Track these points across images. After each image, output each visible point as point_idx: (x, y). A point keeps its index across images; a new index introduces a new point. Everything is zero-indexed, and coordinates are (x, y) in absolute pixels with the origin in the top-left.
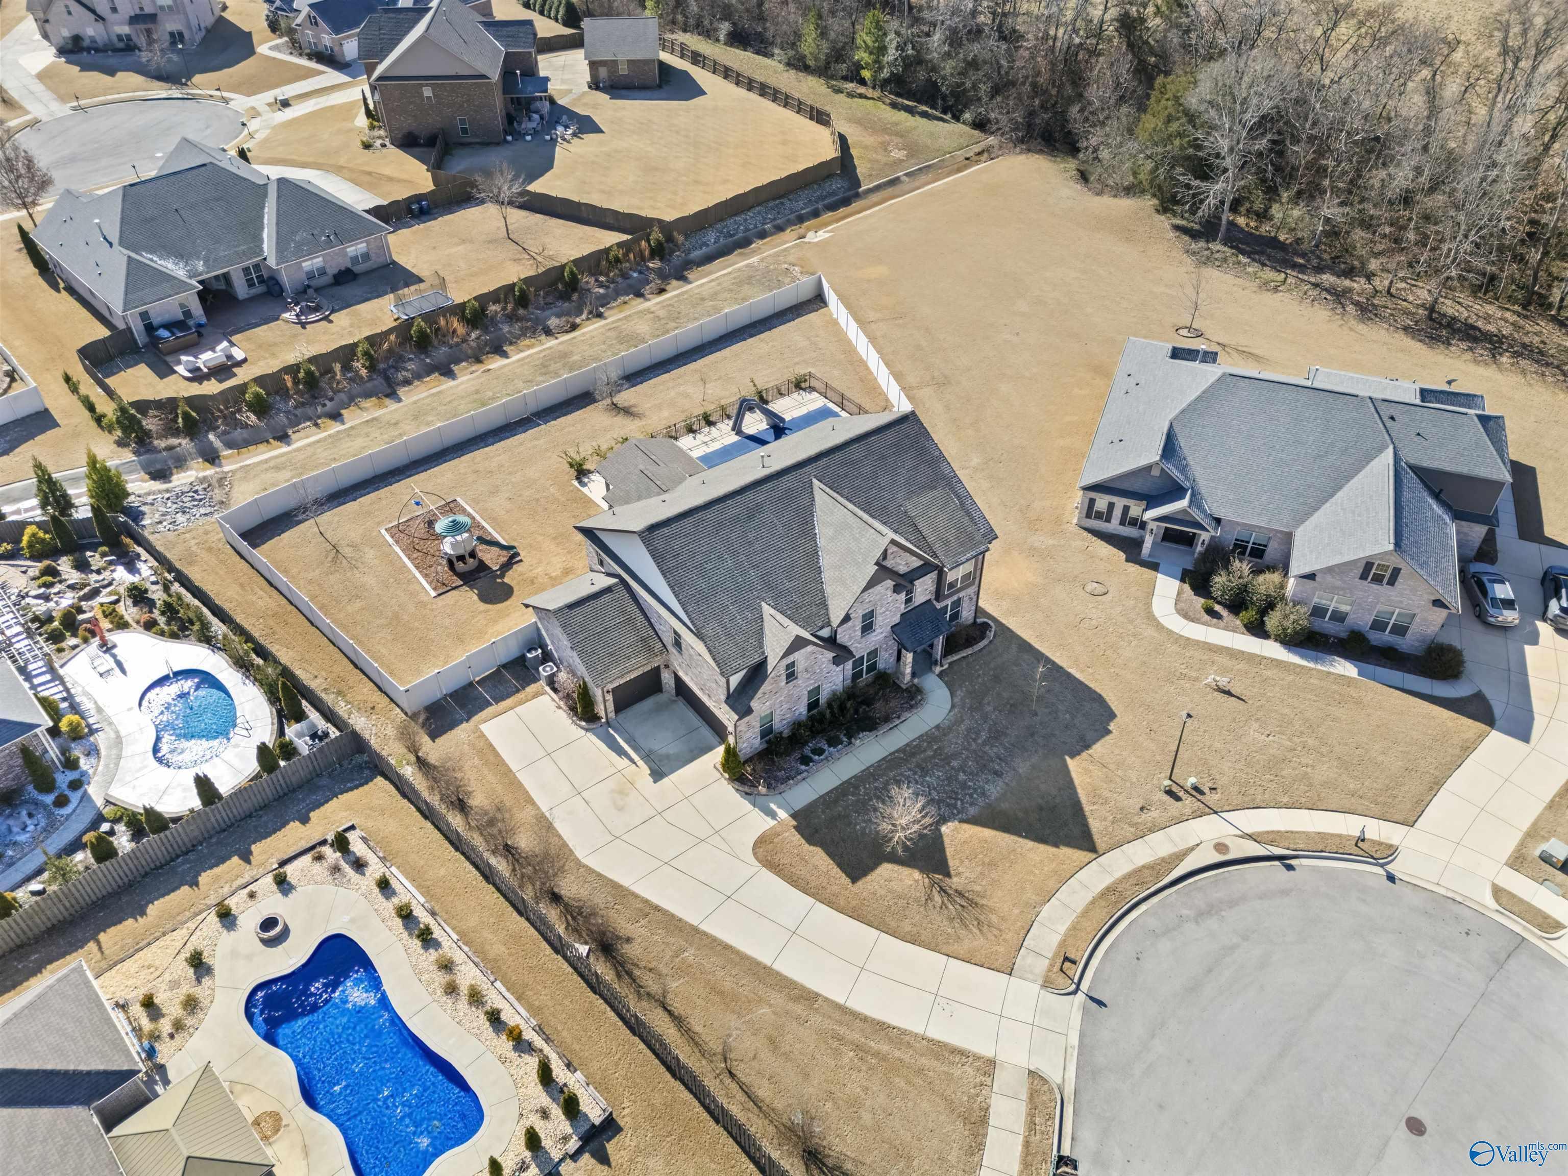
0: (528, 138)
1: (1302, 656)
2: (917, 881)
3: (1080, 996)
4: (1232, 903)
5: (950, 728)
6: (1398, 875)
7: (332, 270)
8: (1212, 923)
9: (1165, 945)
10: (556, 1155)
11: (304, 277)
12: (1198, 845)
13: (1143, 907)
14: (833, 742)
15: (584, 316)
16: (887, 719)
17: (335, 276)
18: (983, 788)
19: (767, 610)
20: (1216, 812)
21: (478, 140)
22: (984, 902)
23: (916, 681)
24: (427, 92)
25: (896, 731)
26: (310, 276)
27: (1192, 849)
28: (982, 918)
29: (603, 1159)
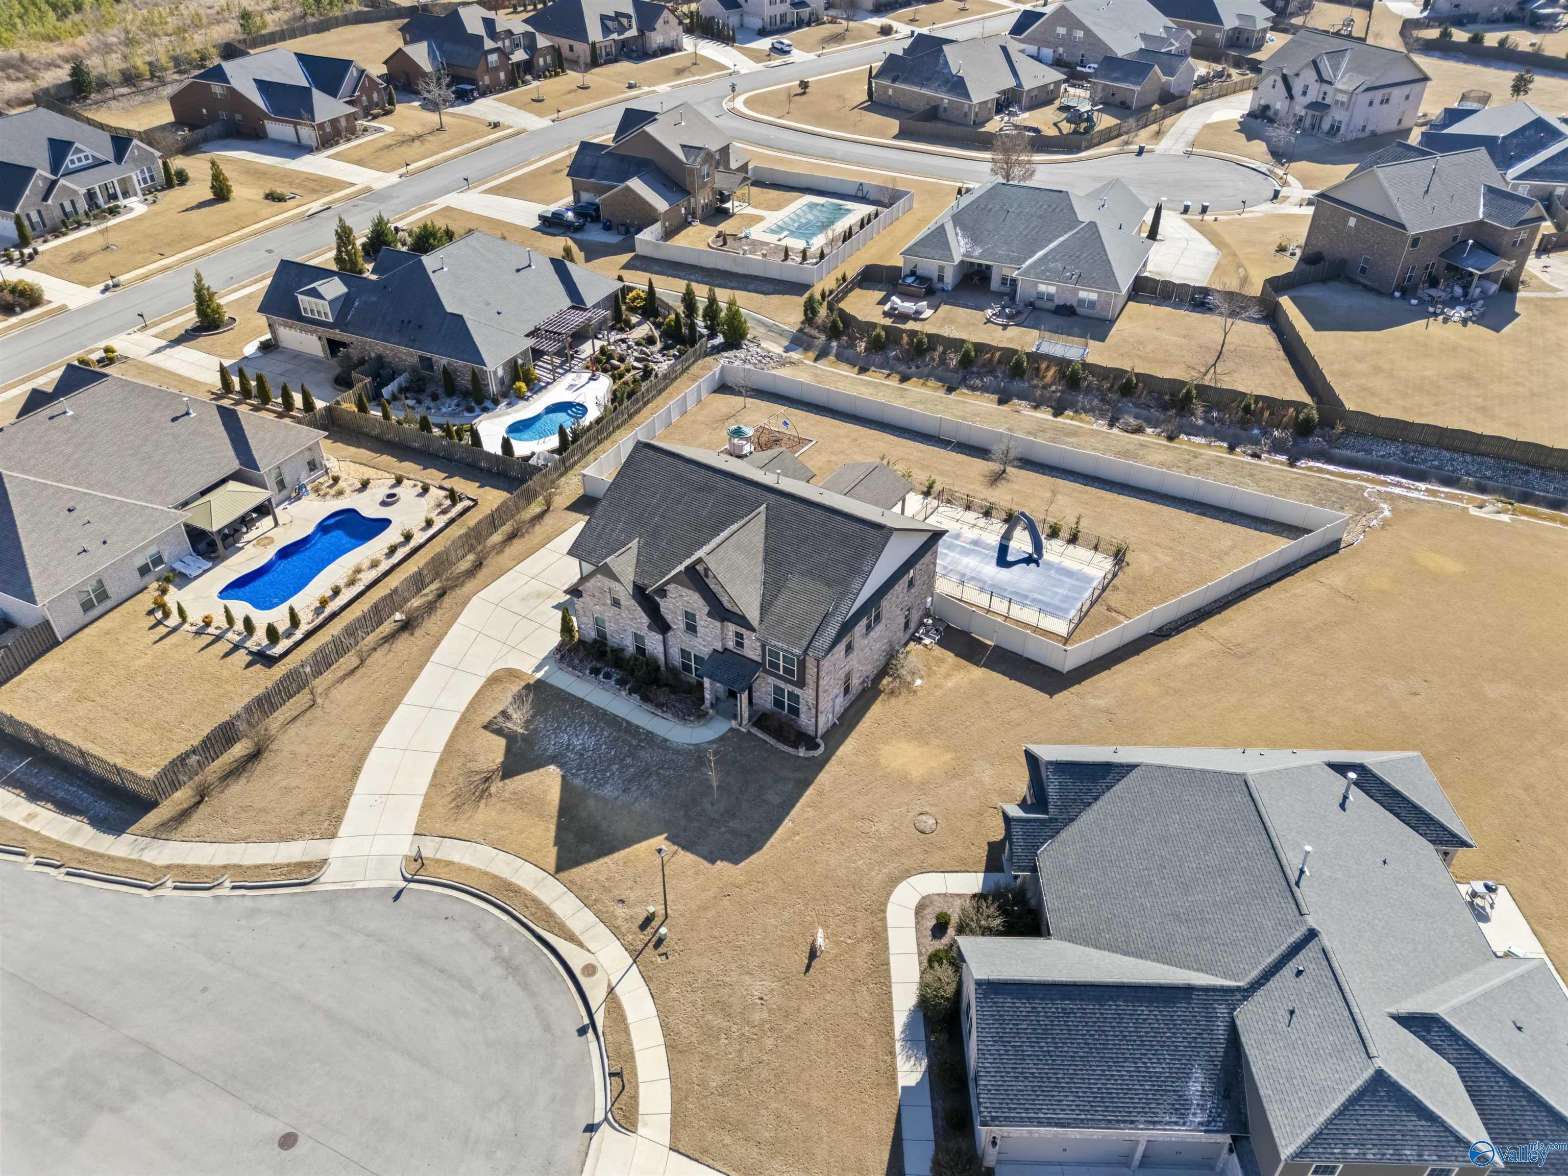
0: (1414, 302)
1: (909, 1026)
2: (493, 761)
3: (403, 884)
4: (525, 985)
5: (668, 748)
6: (597, 1136)
7: (1058, 301)
8: (497, 970)
9: (465, 936)
10: (248, 644)
11: (1035, 295)
12: (589, 951)
13: (505, 917)
14: (621, 683)
15: (1159, 430)
16: (659, 706)
17: (1058, 307)
18: (607, 783)
19: (634, 544)
20: (635, 961)
21: (1368, 283)
22: (482, 805)
23: (711, 711)
24: (1352, 222)
25: (651, 716)
26: (1040, 296)
27: (581, 945)
28: (466, 807)
29: (249, 665)
